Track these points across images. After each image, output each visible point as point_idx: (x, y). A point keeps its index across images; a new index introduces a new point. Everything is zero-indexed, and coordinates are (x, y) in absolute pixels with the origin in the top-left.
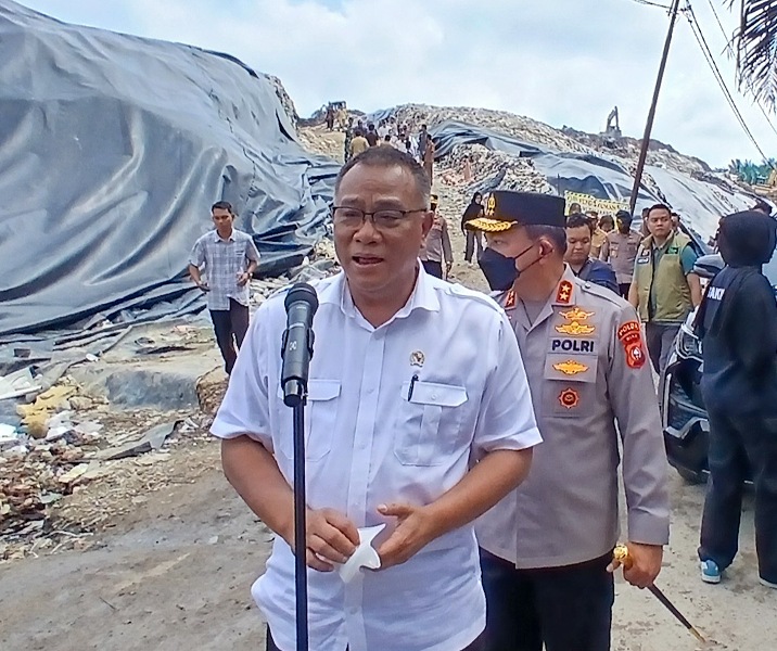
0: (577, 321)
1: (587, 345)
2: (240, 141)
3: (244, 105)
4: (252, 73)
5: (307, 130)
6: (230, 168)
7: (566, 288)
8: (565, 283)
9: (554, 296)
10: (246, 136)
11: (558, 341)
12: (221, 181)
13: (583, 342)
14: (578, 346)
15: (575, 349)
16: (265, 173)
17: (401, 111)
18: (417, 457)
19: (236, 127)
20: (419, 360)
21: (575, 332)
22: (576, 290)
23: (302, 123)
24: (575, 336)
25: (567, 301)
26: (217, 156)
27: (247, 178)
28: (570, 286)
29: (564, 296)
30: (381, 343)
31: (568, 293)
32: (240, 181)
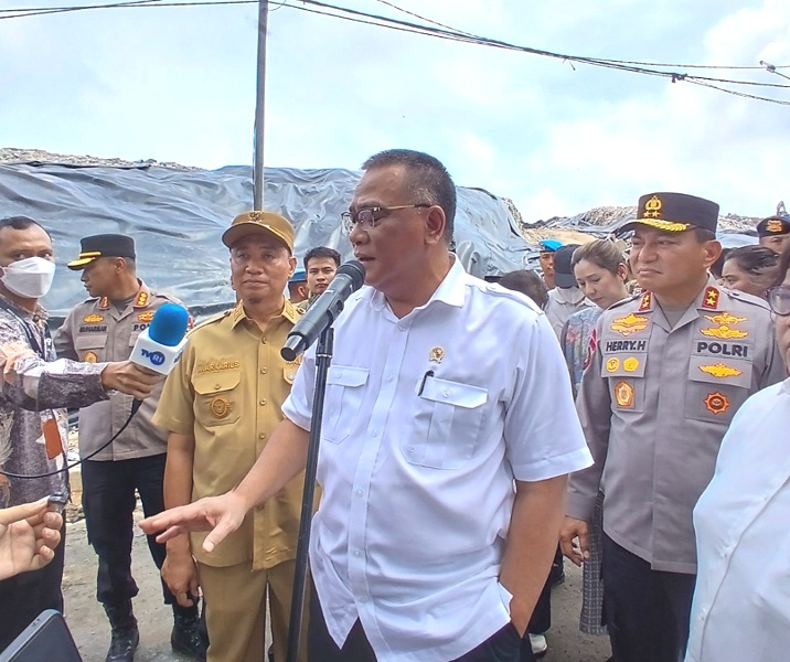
0: (726, 325)
1: (737, 350)
2: (482, 237)
3: (488, 216)
4: (493, 197)
5: (529, 230)
6: (476, 253)
7: (712, 294)
8: (711, 289)
9: (700, 300)
10: (488, 234)
11: (705, 344)
12: (470, 261)
13: (735, 346)
14: (729, 350)
15: (725, 352)
16: (499, 256)
17: (595, 212)
18: (424, 457)
19: (482, 230)
20: (438, 355)
21: (724, 335)
22: (723, 297)
23: (527, 226)
24: (724, 339)
25: (715, 306)
26: (468, 247)
27: (486, 259)
28: (716, 291)
29: (710, 301)
30: (405, 334)
31: (716, 299)
32: (482, 261)
